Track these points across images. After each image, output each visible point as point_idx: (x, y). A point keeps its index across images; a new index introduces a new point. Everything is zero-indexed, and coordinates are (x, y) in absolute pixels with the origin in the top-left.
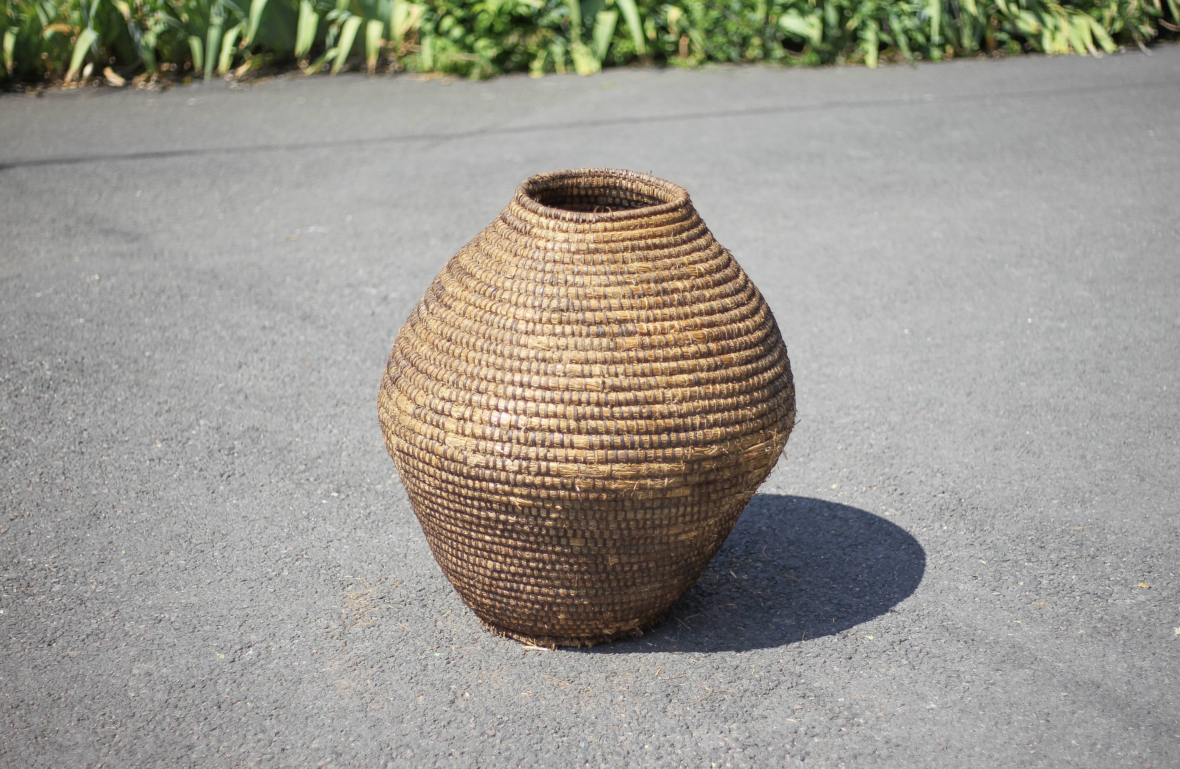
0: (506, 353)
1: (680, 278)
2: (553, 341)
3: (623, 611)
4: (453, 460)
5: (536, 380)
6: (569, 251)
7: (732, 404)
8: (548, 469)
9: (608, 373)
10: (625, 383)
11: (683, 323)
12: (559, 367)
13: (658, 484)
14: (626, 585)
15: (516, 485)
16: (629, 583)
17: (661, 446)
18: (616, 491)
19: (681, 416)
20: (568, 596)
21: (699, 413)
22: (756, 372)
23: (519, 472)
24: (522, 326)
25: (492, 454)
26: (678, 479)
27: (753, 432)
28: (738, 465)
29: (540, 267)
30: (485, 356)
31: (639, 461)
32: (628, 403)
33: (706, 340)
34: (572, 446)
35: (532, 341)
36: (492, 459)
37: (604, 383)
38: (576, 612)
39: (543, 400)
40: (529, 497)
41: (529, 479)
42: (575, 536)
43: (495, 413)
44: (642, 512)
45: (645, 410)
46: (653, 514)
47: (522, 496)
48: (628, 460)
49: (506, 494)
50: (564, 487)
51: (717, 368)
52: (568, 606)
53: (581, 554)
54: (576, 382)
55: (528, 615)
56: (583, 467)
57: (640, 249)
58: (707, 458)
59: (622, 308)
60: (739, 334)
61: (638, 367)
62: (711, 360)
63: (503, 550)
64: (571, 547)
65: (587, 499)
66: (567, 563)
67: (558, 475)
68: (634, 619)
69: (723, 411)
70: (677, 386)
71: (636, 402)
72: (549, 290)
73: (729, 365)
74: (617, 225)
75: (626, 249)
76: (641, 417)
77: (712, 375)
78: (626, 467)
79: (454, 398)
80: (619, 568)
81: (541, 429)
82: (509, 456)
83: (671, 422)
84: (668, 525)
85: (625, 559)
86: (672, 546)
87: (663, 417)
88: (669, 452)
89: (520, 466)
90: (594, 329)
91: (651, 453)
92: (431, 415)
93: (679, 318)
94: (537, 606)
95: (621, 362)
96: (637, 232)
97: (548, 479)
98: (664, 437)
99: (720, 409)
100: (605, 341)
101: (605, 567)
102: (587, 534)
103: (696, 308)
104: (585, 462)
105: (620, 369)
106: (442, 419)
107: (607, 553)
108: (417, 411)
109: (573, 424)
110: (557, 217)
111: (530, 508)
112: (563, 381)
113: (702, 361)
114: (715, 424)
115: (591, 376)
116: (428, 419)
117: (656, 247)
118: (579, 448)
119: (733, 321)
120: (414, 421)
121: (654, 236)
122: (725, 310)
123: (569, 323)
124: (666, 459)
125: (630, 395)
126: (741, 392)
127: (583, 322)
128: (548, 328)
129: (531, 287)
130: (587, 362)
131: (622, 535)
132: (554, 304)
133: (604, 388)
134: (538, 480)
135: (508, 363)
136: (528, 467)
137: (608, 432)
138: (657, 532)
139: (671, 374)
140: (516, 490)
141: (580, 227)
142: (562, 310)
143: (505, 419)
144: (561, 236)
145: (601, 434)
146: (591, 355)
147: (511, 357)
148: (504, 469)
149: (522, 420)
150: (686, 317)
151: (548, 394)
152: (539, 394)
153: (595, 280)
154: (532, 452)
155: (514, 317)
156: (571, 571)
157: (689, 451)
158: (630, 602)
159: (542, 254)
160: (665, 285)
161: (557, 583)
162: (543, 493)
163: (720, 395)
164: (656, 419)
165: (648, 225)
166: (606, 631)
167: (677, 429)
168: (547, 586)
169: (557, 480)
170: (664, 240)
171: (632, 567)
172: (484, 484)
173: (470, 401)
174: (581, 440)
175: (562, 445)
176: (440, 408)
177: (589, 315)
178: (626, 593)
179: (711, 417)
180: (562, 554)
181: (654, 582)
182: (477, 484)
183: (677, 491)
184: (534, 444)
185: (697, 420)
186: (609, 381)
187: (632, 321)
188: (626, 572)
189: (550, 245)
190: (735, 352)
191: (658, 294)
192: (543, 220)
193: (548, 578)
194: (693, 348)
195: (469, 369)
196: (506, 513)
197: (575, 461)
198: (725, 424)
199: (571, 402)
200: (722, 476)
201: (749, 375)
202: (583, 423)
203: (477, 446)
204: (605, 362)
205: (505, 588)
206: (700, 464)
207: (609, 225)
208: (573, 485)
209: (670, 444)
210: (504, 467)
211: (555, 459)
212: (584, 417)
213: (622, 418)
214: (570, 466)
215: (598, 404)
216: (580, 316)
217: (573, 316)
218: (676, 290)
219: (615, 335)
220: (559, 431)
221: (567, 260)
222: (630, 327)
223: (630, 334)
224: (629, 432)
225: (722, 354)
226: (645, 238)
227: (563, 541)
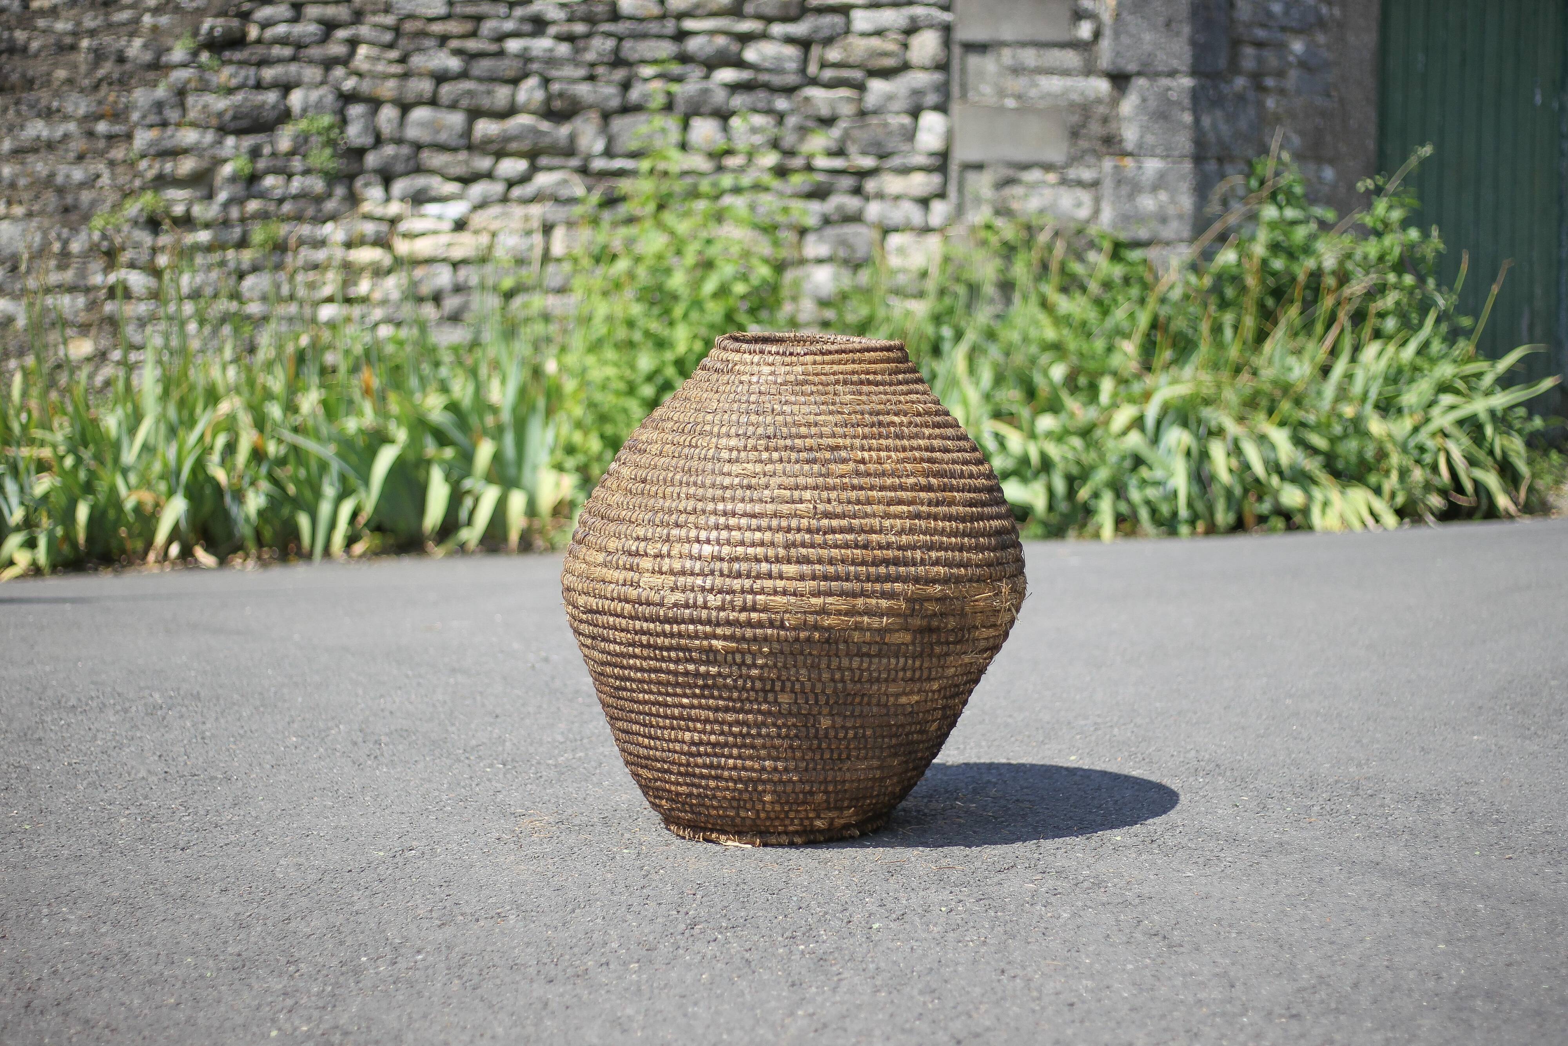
0: (708, 482)
1: (896, 414)
2: (759, 468)
3: (837, 793)
4: (648, 604)
5: (740, 507)
6: (775, 383)
7: (956, 544)
8: (754, 602)
9: (820, 498)
10: (839, 509)
11: (901, 455)
12: (767, 492)
13: (875, 622)
14: (839, 759)
15: (718, 624)
16: (844, 756)
17: (878, 579)
18: (829, 629)
19: (899, 548)
20: (775, 769)
21: (920, 548)
22: (981, 517)
23: (722, 608)
24: (725, 455)
25: (692, 590)
26: (898, 620)
27: (979, 580)
28: (963, 614)
29: (744, 398)
30: (684, 489)
31: (854, 595)
32: (842, 531)
33: (927, 474)
34: (781, 577)
35: (736, 468)
36: (692, 595)
37: (815, 508)
38: (784, 792)
39: (749, 528)
40: (732, 638)
41: (733, 616)
42: (783, 690)
43: (696, 546)
44: (858, 659)
45: (861, 538)
46: (871, 663)
47: (725, 638)
48: (842, 593)
49: (707, 636)
50: (772, 624)
51: (938, 503)
52: (775, 783)
53: (790, 713)
54: (785, 508)
55: (730, 800)
56: (793, 599)
57: (852, 383)
58: (929, 599)
59: (834, 436)
60: (962, 476)
61: (853, 495)
62: (932, 495)
63: (703, 714)
64: (779, 704)
65: (797, 639)
66: (774, 725)
67: (765, 610)
68: (849, 808)
69: (946, 550)
70: (895, 516)
71: (850, 530)
72: (753, 418)
73: (951, 503)
74: (827, 358)
75: (837, 382)
76: (857, 546)
77: (933, 509)
78: (841, 600)
79: (649, 535)
80: (832, 734)
81: (746, 559)
82: (711, 590)
83: (890, 553)
84: (886, 680)
85: (839, 721)
86: (892, 710)
87: (881, 547)
88: (888, 586)
89: (723, 601)
90: (804, 455)
91: (868, 586)
92: (623, 559)
93: (896, 450)
94: (740, 786)
95: (834, 488)
96: (850, 367)
97: (754, 615)
98: (882, 570)
99: (941, 547)
100: (816, 467)
101: (817, 730)
102: (797, 686)
103: (915, 443)
104: (795, 594)
105: (833, 495)
106: (636, 560)
107: (820, 713)
108: (609, 558)
109: (782, 552)
110: (762, 352)
111: (733, 653)
112: (770, 508)
113: (923, 495)
114: (937, 562)
115: (801, 501)
116: (621, 563)
117: (870, 383)
118: (788, 579)
119: (954, 462)
120: (605, 570)
121: (868, 373)
122: (946, 450)
123: (776, 449)
124: (884, 595)
125: (844, 522)
126: (964, 534)
127: (792, 449)
128: (753, 455)
129: (734, 417)
130: (797, 487)
131: (835, 688)
132: (760, 431)
133: (816, 514)
134: (743, 616)
135: (710, 493)
136: (732, 601)
137: (820, 561)
138: (875, 687)
139: (889, 504)
140: (719, 631)
141: (788, 359)
142: (769, 437)
143: (707, 550)
144: (766, 369)
145: (813, 563)
146: (801, 480)
147: (713, 486)
148: (705, 607)
149: (726, 550)
150: (904, 450)
151: (754, 522)
152: (744, 521)
153: (805, 409)
154: (737, 584)
155: (716, 447)
156: (779, 736)
157: (911, 588)
158: (844, 782)
159: (746, 387)
160: (881, 418)
161: (763, 752)
162: (749, 633)
163: (942, 532)
164: (873, 549)
165: (861, 362)
166: (818, 823)
167: (896, 562)
168: (751, 758)
169: (764, 616)
170: (879, 378)
171: (847, 733)
172: (683, 627)
173: (668, 535)
174: (791, 569)
175: (770, 576)
176: (634, 548)
177: (798, 442)
178: (840, 769)
179: (933, 554)
180: (769, 713)
181: (872, 758)
182: (675, 628)
183: (897, 635)
184: (739, 575)
185: (918, 554)
186: (821, 507)
187: (845, 448)
188: (840, 740)
189: (754, 379)
190: (958, 491)
191: (873, 425)
192: (747, 356)
193: (753, 747)
194: (911, 480)
195: (667, 504)
196: (708, 663)
197: (785, 593)
198: (948, 564)
199: (779, 529)
200: (946, 624)
201: (973, 518)
202: (793, 551)
203: (675, 583)
204: (816, 488)
205: (705, 766)
206: (921, 605)
207: (819, 358)
208: (782, 621)
209: (888, 578)
210: (705, 602)
211: (762, 592)
212: (794, 545)
213: (836, 546)
214: (778, 598)
215: (809, 531)
216: (789, 442)
217: (781, 443)
218: (893, 424)
219: (828, 461)
220: (767, 560)
221: (773, 391)
222: (843, 454)
223: (844, 461)
224: (843, 562)
225: (944, 491)
226: (857, 373)
227: (771, 697)
